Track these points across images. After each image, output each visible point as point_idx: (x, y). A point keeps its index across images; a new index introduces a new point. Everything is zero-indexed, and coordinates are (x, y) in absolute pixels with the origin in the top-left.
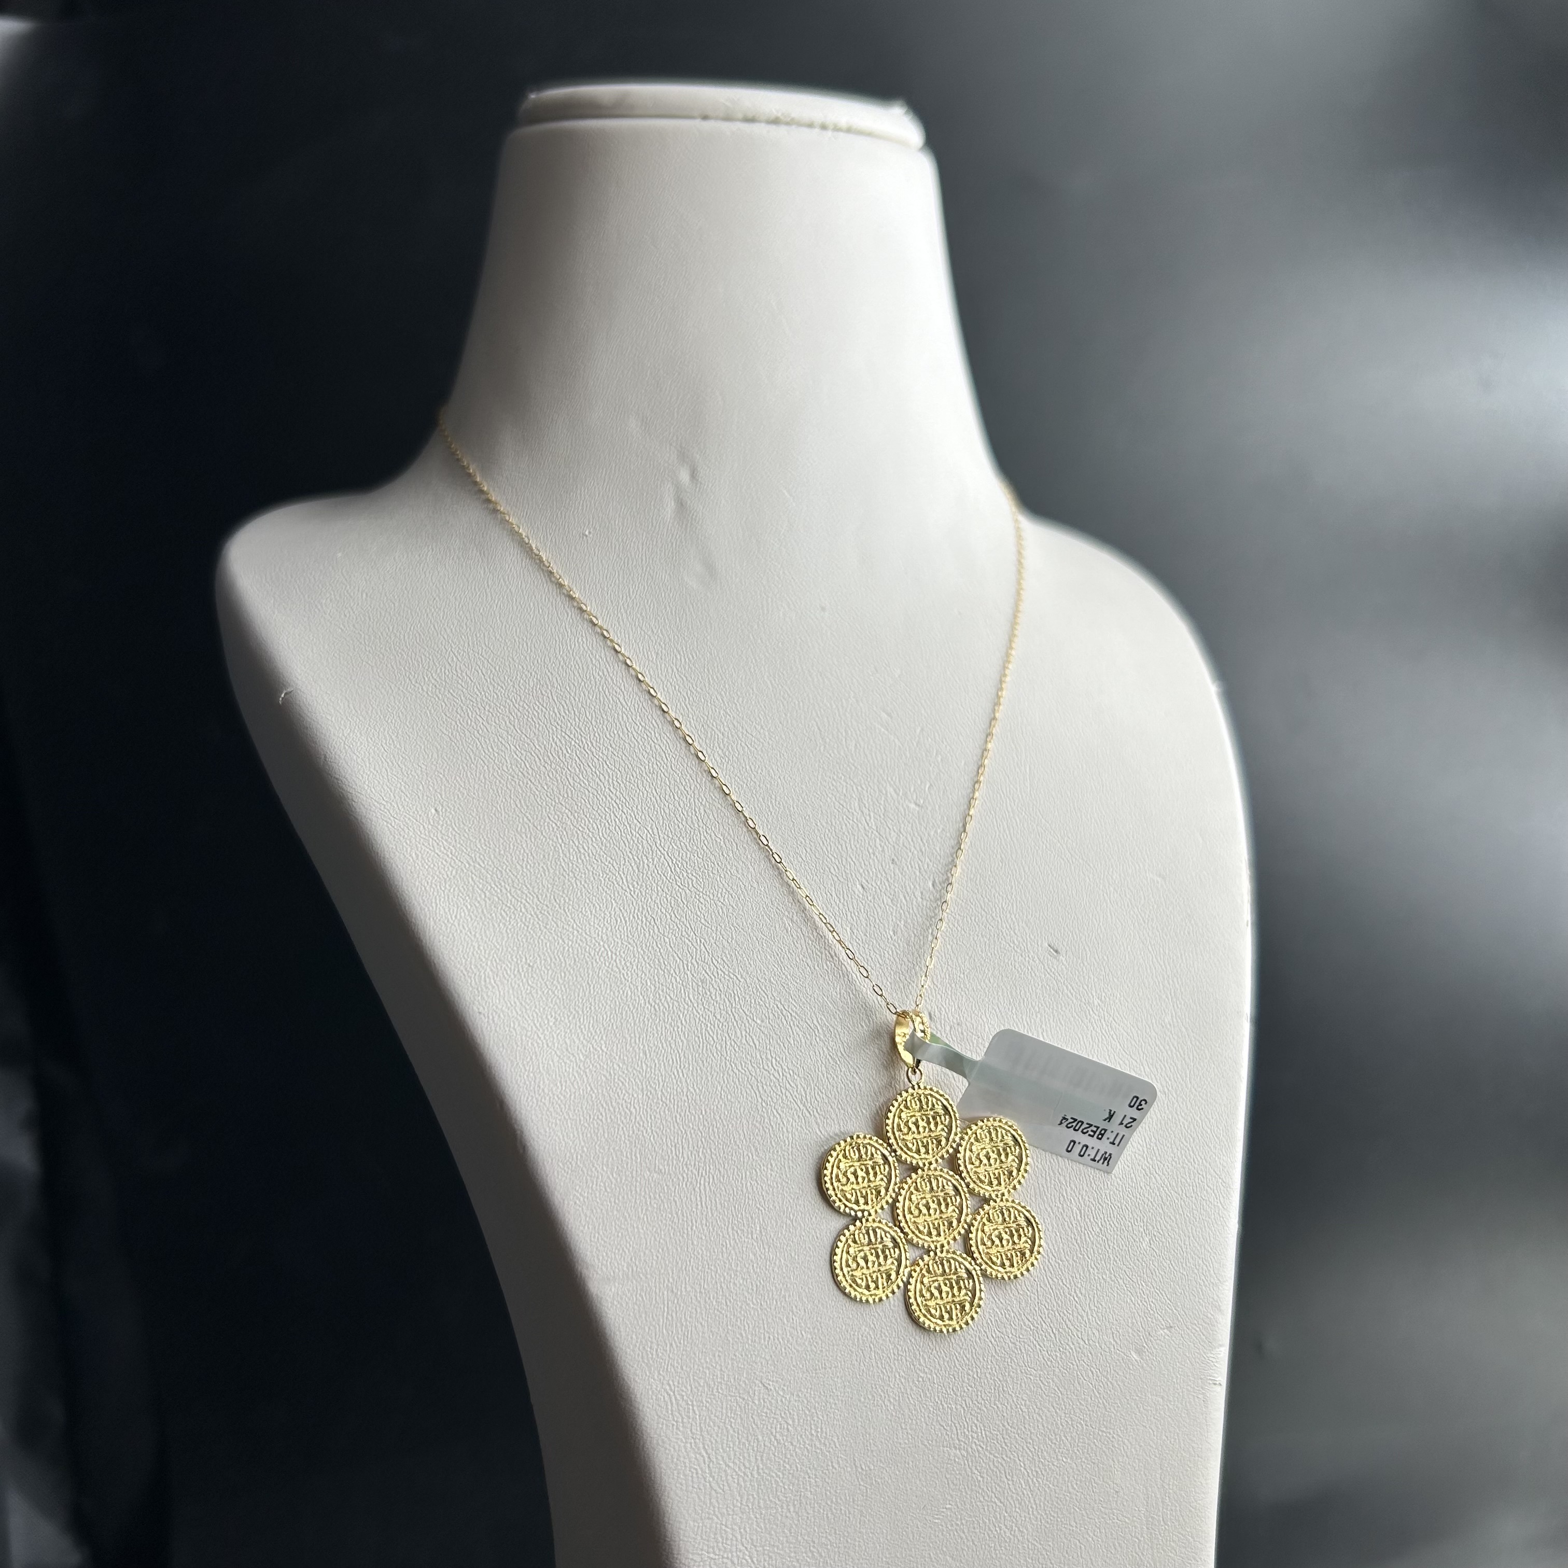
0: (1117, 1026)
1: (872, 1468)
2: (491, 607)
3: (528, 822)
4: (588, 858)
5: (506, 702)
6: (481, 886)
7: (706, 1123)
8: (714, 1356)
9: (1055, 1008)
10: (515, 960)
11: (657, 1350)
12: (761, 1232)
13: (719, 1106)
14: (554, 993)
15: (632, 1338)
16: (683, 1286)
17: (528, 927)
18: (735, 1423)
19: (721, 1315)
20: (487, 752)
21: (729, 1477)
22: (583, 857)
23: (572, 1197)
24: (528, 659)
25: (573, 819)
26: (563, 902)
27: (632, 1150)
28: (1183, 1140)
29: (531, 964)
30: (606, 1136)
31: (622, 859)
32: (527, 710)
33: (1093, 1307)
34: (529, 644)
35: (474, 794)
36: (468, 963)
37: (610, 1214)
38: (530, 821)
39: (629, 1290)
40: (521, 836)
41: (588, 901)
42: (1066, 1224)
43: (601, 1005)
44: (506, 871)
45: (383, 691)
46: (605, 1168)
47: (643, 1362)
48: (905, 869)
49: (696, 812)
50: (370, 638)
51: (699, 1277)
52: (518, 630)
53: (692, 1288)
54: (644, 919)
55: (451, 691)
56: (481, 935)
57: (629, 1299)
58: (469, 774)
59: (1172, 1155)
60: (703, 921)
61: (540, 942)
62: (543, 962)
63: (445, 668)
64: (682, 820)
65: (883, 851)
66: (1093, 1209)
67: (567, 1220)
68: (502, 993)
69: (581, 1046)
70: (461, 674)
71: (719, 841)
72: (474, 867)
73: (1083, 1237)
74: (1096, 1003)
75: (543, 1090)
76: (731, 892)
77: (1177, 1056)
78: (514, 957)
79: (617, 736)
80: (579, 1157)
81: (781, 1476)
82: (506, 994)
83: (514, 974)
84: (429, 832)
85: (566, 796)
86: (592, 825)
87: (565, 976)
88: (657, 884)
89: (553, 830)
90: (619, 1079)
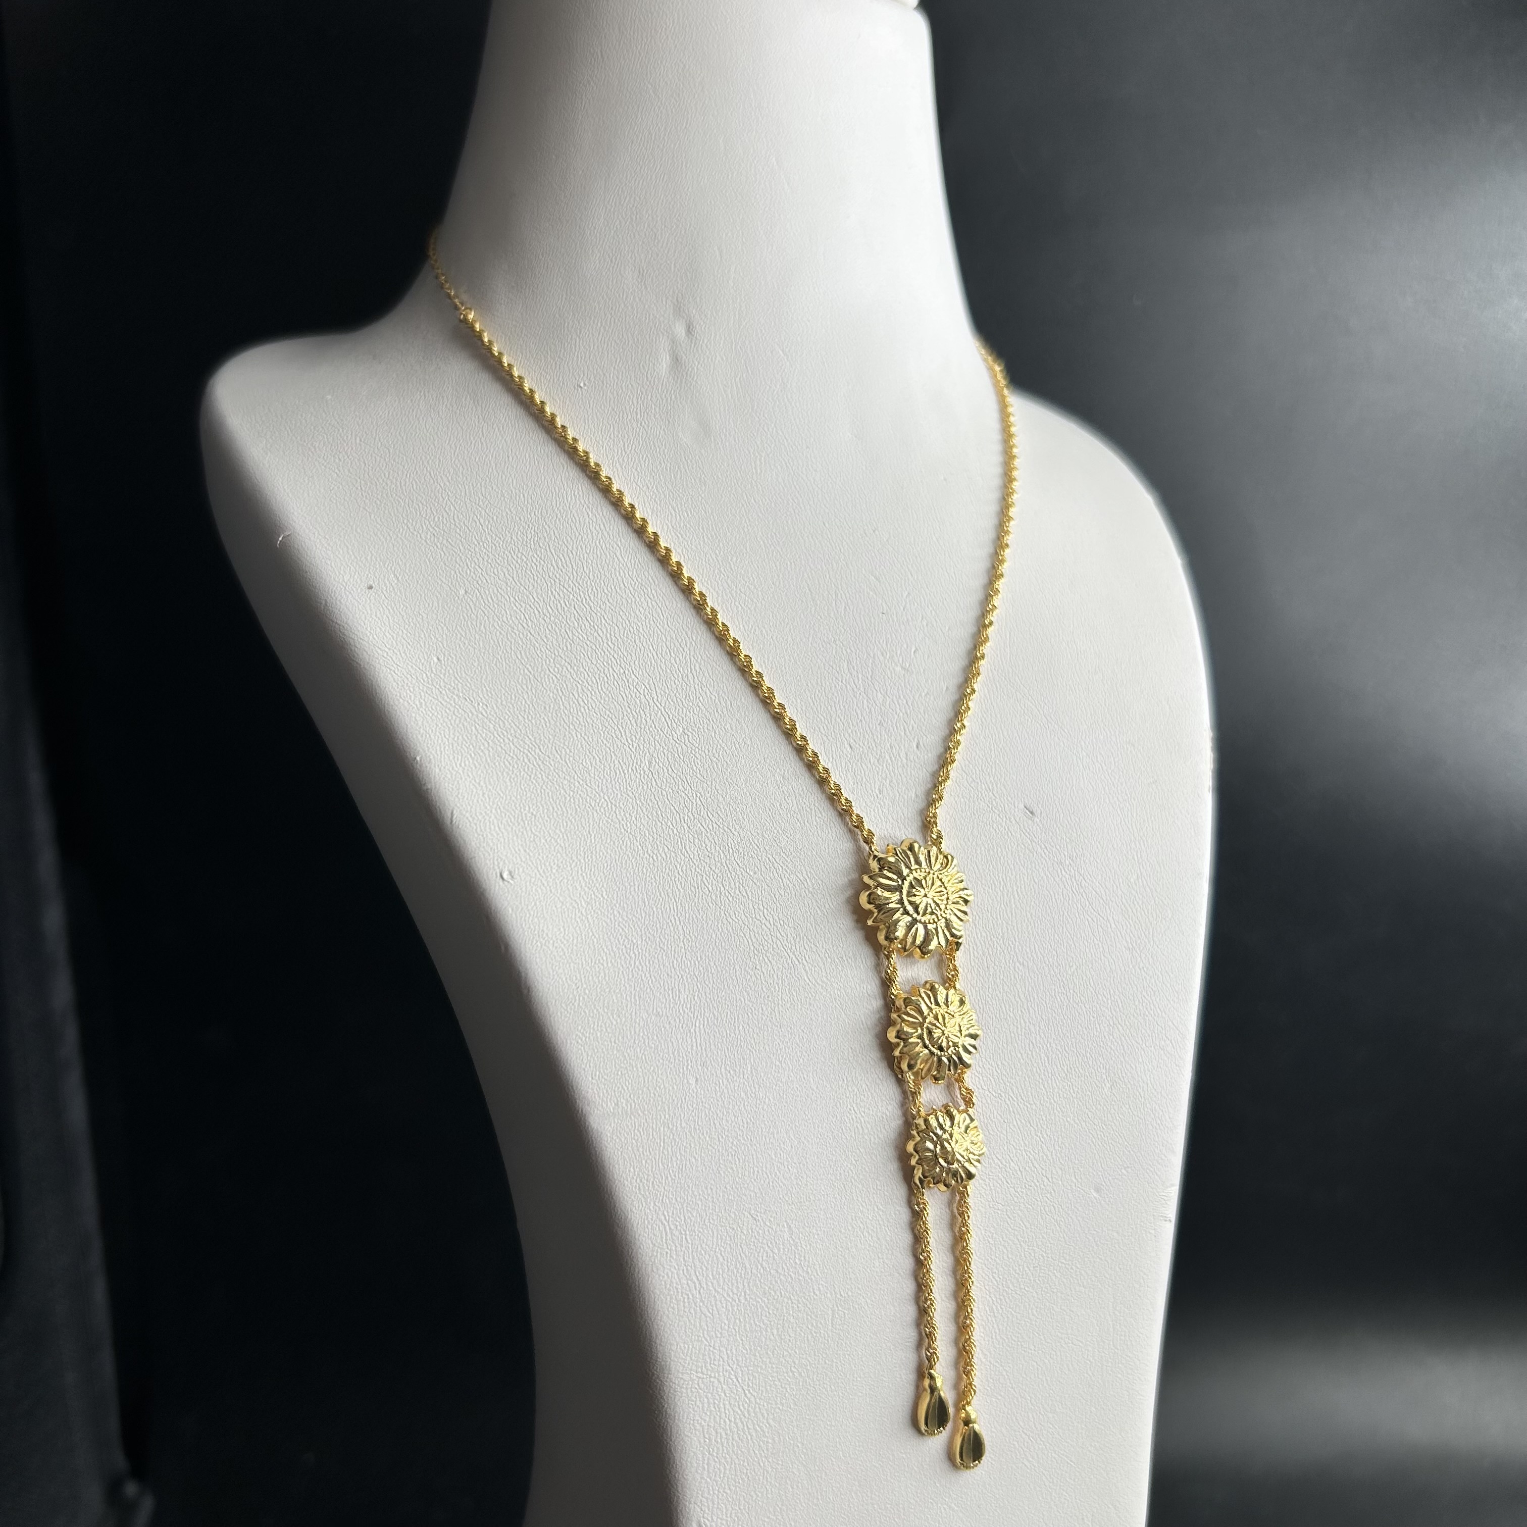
0: (1087, 885)
1: (850, 1294)
2: (487, 456)
3: (528, 673)
4: (587, 711)
5: (504, 553)
6: (484, 735)
7: (701, 969)
8: (707, 1189)
9: (1030, 866)
10: (519, 808)
11: (653, 1183)
12: (752, 1072)
13: (714, 953)
14: (556, 841)
15: (629, 1171)
16: (679, 1122)
17: (530, 776)
18: (725, 1251)
19: (714, 1150)
20: (486, 602)
21: (718, 1303)
22: (582, 710)
23: (574, 1037)
24: (525, 508)
25: (572, 672)
26: (564, 753)
27: (631, 993)
28: (1144, 993)
29: (534, 813)
30: (607, 978)
31: (621, 713)
32: (525, 562)
33: (1057, 1148)
34: (526, 495)
35: (475, 644)
36: (473, 810)
37: (611, 1053)
38: (530, 672)
39: (628, 1127)
41: (588, 753)
42: (1035, 1070)
43: (601, 854)
44: (508, 721)
45: (381, 537)
46: (606, 1010)
47: (640, 1193)
48: (891, 729)
50: (366, 484)
51: (693, 1114)
52: (515, 481)
53: (687, 1124)
54: (642, 772)
55: (450, 540)
56: (485, 783)
57: (628, 1134)
58: (469, 624)
59: (1134, 1007)
60: (698, 775)
61: (543, 791)
62: (546, 811)
64: (678, 676)
65: (870, 712)
66: (1060, 1056)
67: (569, 1058)
68: (506, 841)
69: (583, 893)
70: (459, 524)
71: (713, 698)
72: (477, 716)
73: (1050, 1082)
74: (1067, 862)
75: (547, 935)
76: (726, 748)
77: (1141, 914)
78: (517, 806)
79: (615, 591)
80: (581, 998)
81: (766, 1301)
82: (511, 841)
83: (518, 822)
84: (432, 681)
85: (565, 649)
86: (591, 679)
87: (567, 825)
88: (654, 739)
89: (553, 683)
90: (619, 925)
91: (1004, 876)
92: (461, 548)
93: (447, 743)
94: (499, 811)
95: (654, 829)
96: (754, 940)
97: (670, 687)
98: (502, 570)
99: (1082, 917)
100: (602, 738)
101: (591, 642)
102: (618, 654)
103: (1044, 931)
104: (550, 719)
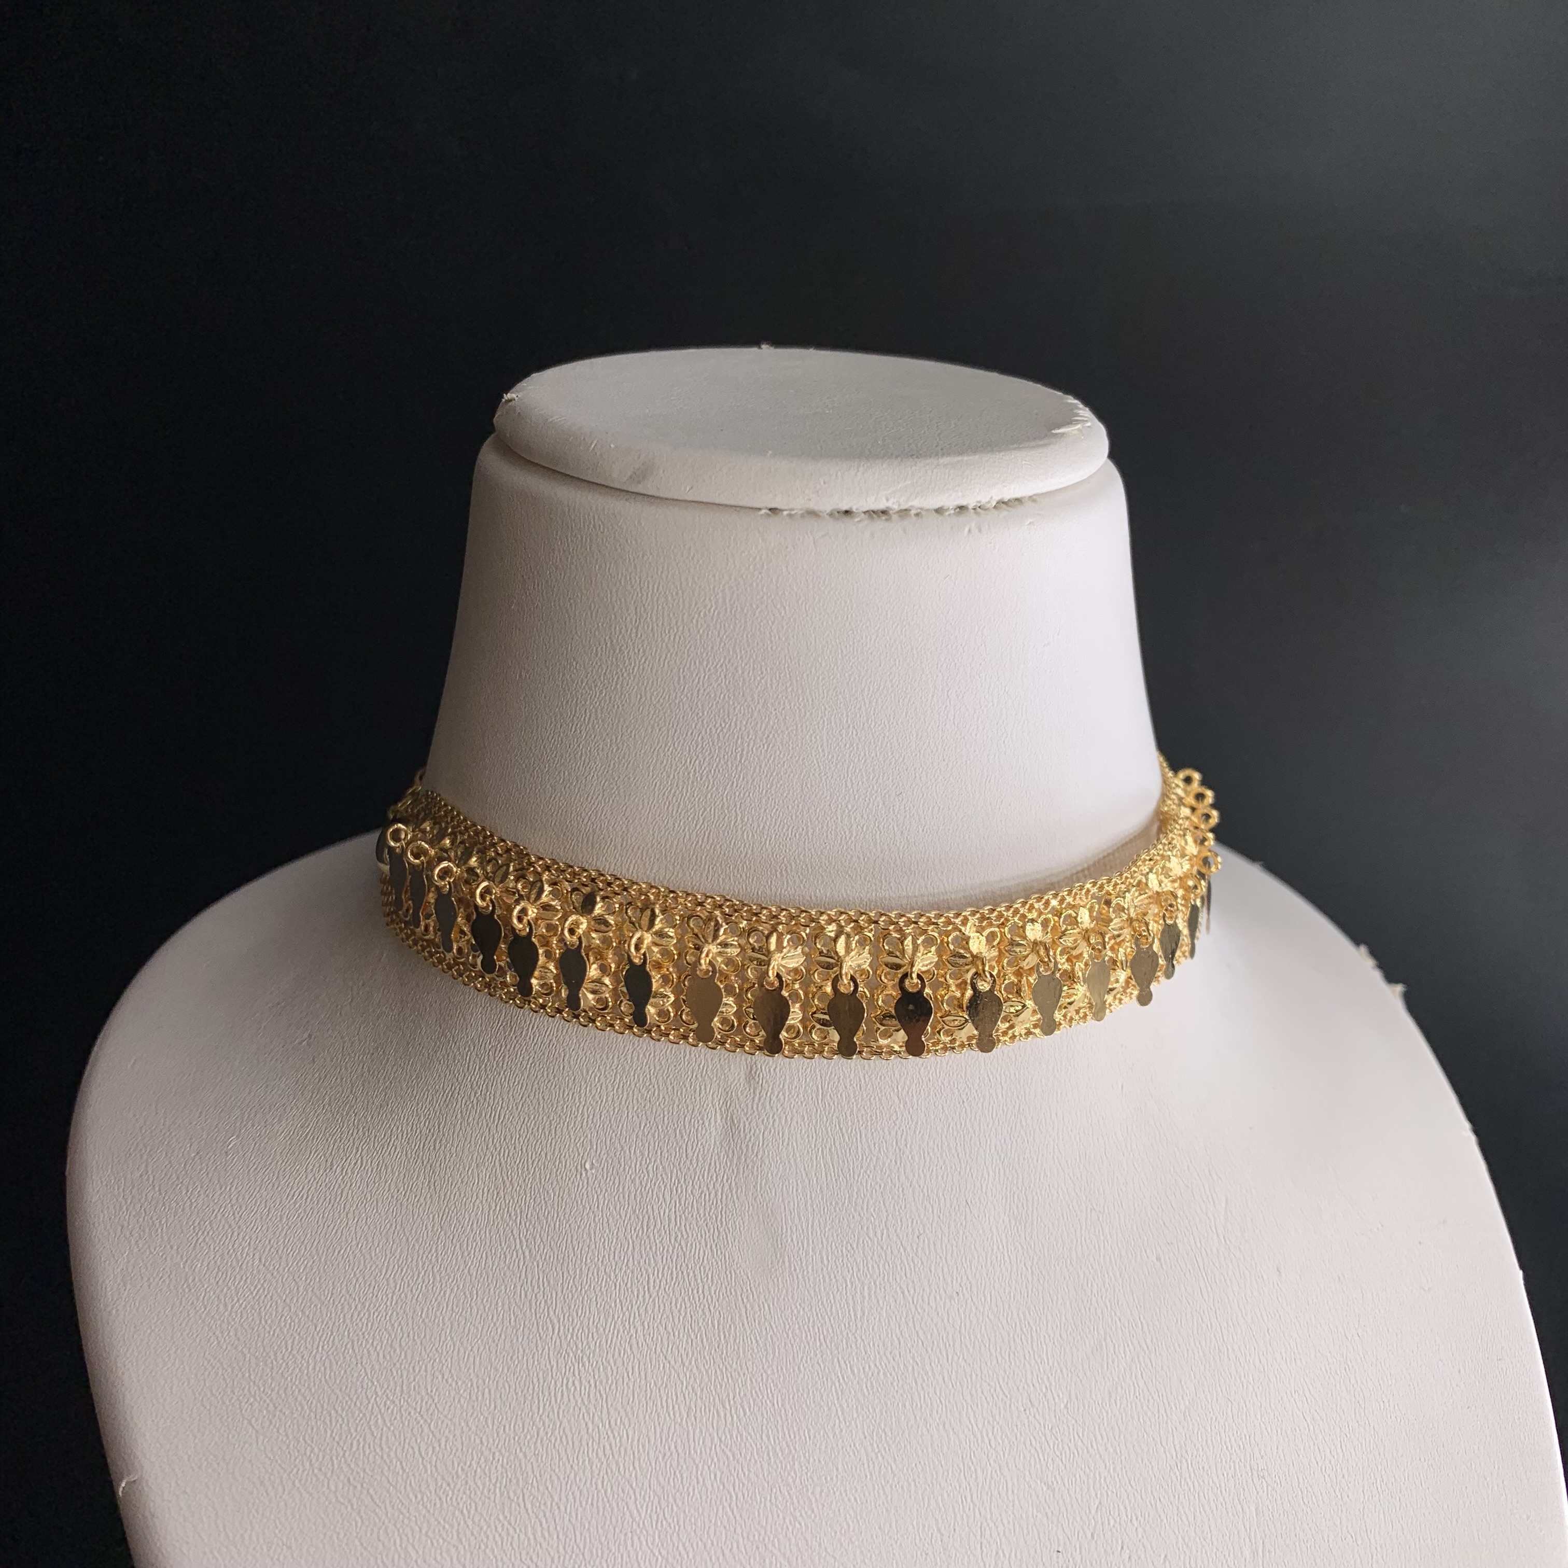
63: (364, 1440)
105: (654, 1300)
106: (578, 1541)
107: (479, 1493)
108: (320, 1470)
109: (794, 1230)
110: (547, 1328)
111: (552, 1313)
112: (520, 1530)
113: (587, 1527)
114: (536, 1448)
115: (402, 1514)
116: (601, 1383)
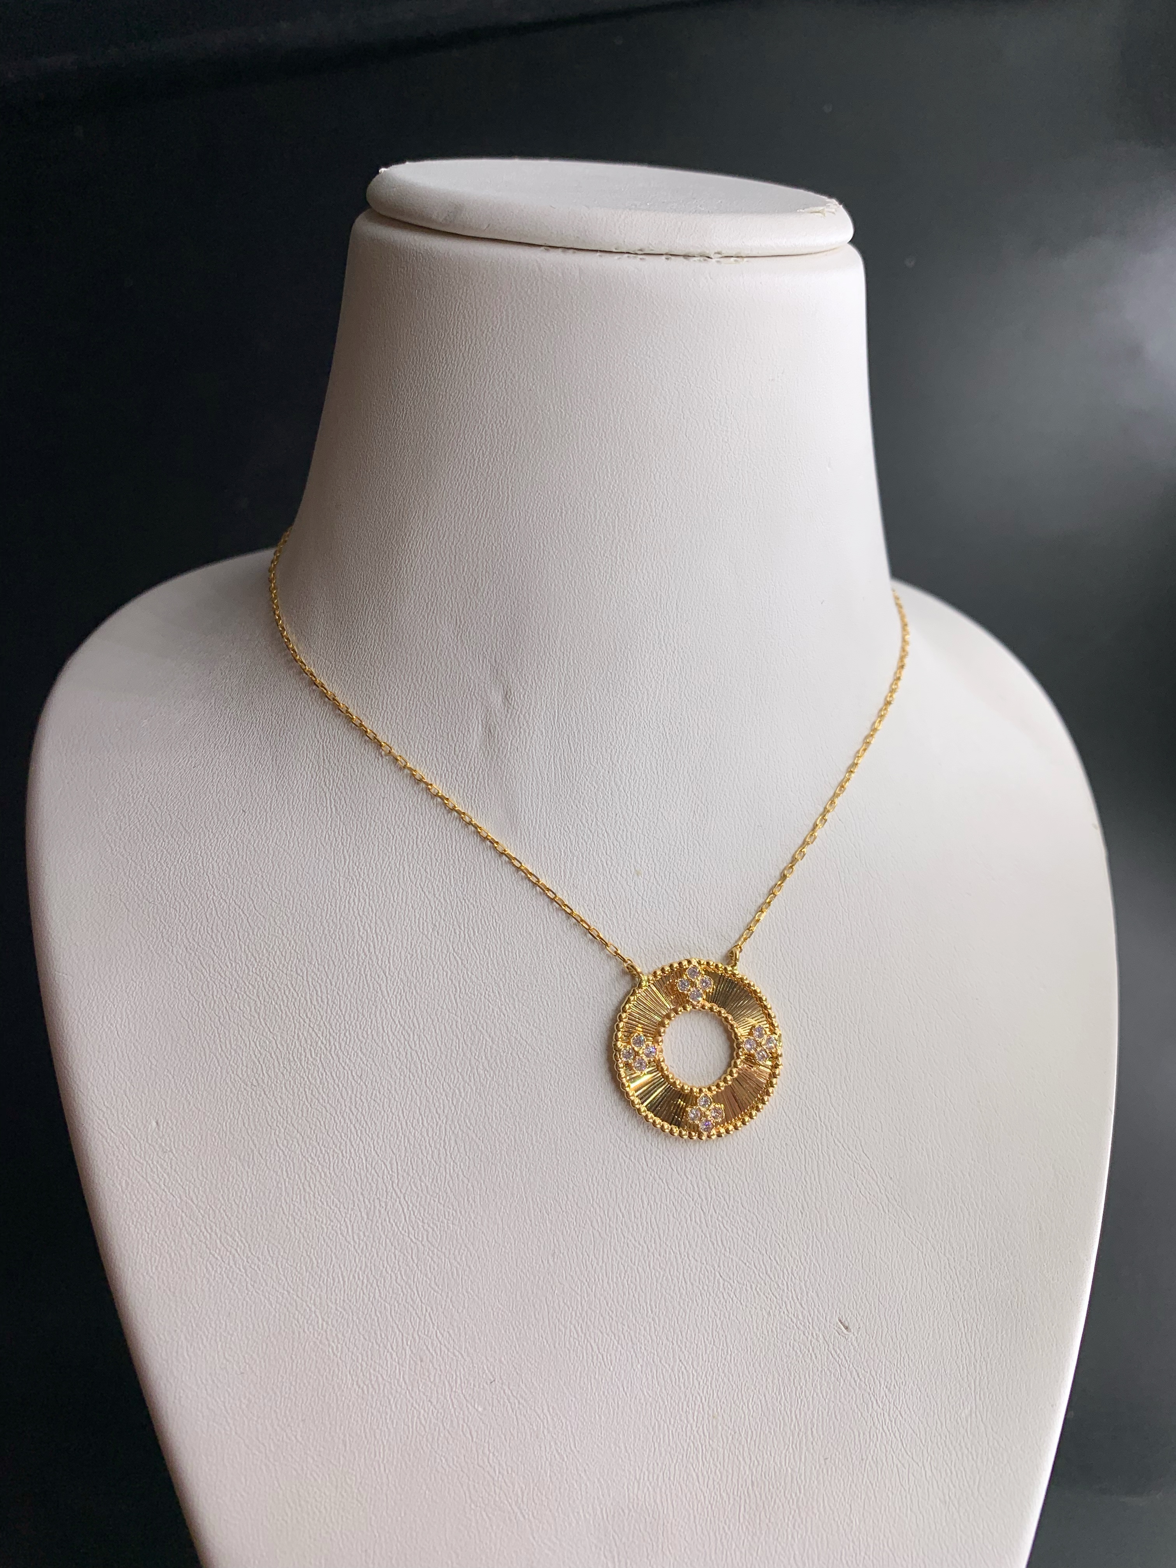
0: (903, 1421)
3: (253, 1147)
7: (404, 1526)
10: (213, 1325)
17: (233, 1286)
22: (307, 1197)
25: (303, 1146)
26: (276, 1253)
29: (231, 1332)
31: (351, 1202)
32: (276, 994)
34: (295, 900)
35: (201, 1104)
36: (161, 1328)
40: (243, 1165)
41: (305, 1254)
44: (220, 1211)
45: (133, 948)
49: (445, 1143)
50: (136, 868)
52: (289, 877)
55: (202, 959)
60: (433, 1285)
62: (245, 1329)
64: (428, 1154)
70: (217, 935)
72: (186, 1203)
76: (471, 1248)
78: (213, 1323)
79: (370, 1037)
83: (210, 1344)
84: (145, 1153)
85: (300, 1115)
86: (324, 1155)
87: (267, 1347)
88: (386, 1237)
89: (279, 1161)
90: (311, 1474)
91: (798, 1410)
92: (211, 969)
93: (147, 1239)
94: (190, 1329)
95: (369, 1352)
96: (472, 1491)
97: (415, 1168)
98: (249, 1002)
99: (890, 1462)
100: (324, 1235)
101: (331, 1106)
102: (360, 1124)
103: (839, 1480)
104: (268, 1210)
105: (419, 850)
106: (342, 1007)
107: (276, 967)
108: (168, 941)
109: (527, 812)
110: (341, 862)
111: (345, 851)
112: (302, 996)
113: (349, 997)
114: (321, 941)
115: (220, 974)
116: (374, 901)
